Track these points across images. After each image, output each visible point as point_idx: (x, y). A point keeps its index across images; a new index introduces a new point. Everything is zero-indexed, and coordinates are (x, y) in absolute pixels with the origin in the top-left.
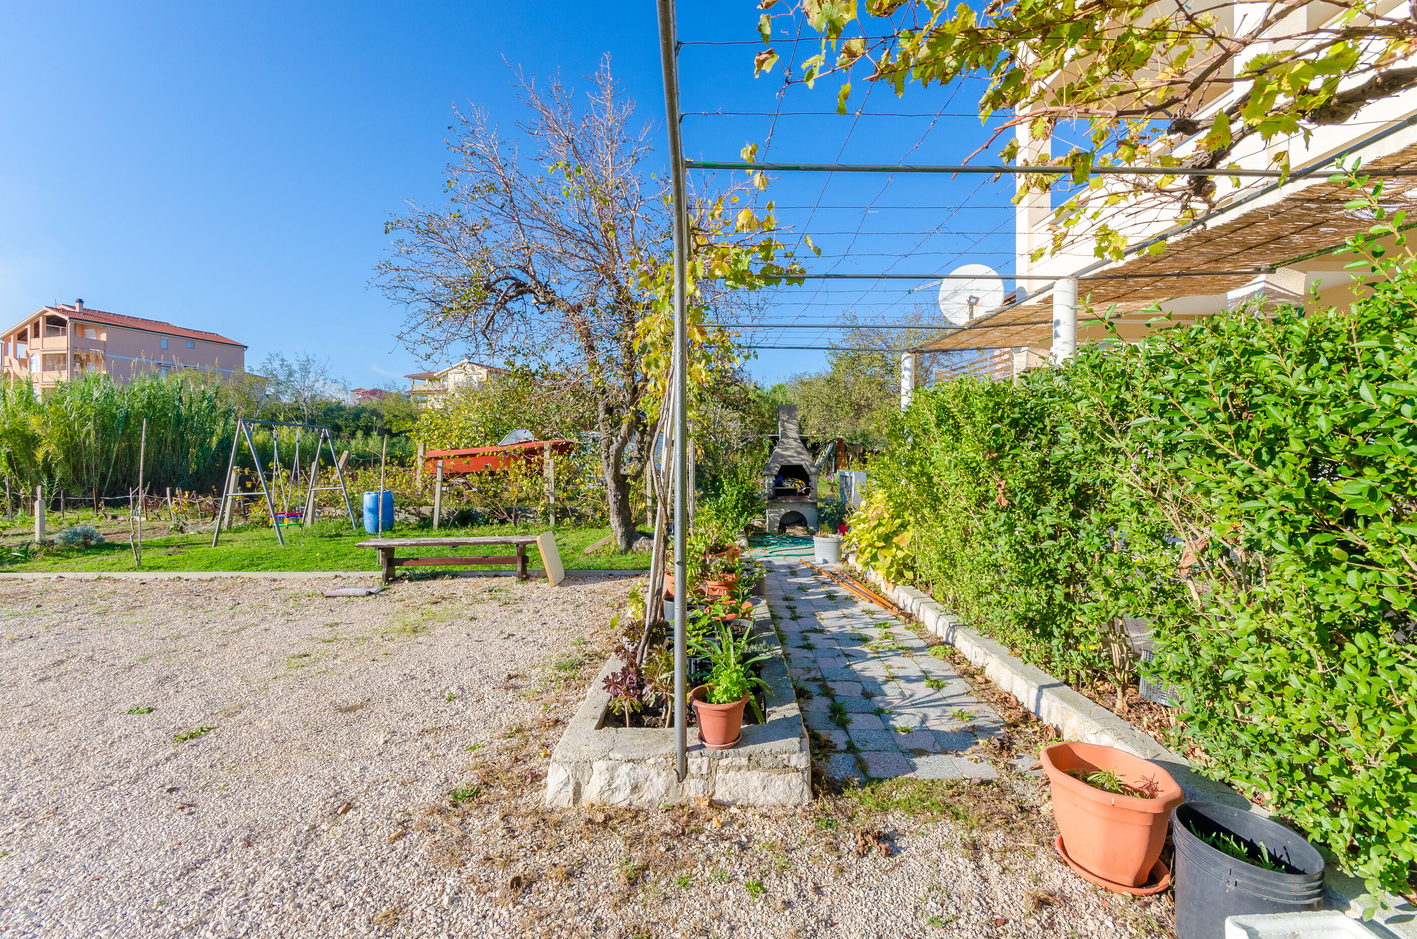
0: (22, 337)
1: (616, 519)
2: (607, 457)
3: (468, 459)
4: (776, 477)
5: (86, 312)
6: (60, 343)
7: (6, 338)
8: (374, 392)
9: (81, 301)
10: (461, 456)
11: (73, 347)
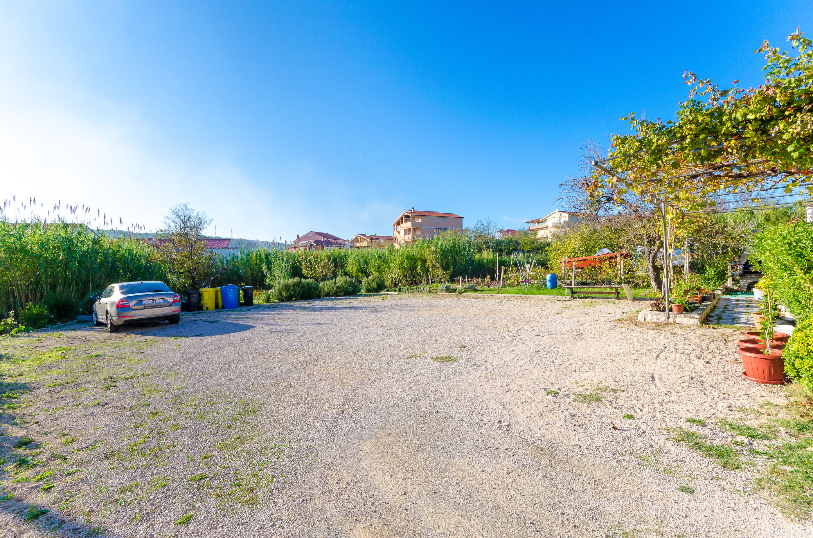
0: (398, 224)
1: (654, 282)
2: (649, 259)
3: (583, 262)
4: (744, 265)
5: (415, 212)
6: (408, 225)
7: (394, 225)
8: (508, 231)
9: (413, 208)
10: (580, 261)
11: (412, 225)
